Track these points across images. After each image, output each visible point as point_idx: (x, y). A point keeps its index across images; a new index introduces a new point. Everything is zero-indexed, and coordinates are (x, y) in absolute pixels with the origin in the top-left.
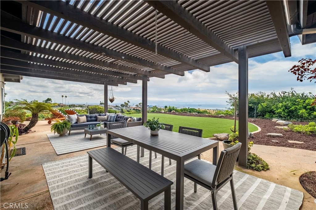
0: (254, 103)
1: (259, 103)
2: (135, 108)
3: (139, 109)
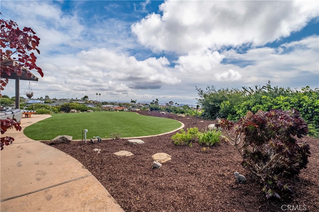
0: (215, 101)
1: (222, 101)
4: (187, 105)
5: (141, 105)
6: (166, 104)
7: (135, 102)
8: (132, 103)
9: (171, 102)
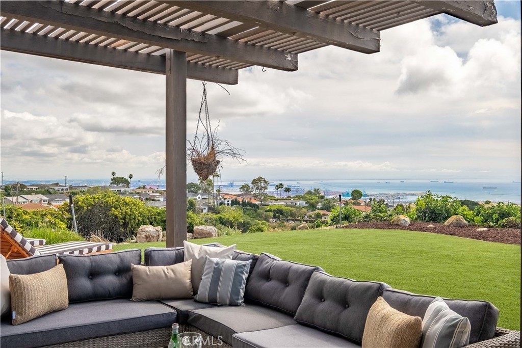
2: (240, 200)
3: (253, 202)
4: (317, 191)
5: (151, 193)
6: (243, 187)
7: (126, 183)
8: (115, 188)
9: (260, 180)
